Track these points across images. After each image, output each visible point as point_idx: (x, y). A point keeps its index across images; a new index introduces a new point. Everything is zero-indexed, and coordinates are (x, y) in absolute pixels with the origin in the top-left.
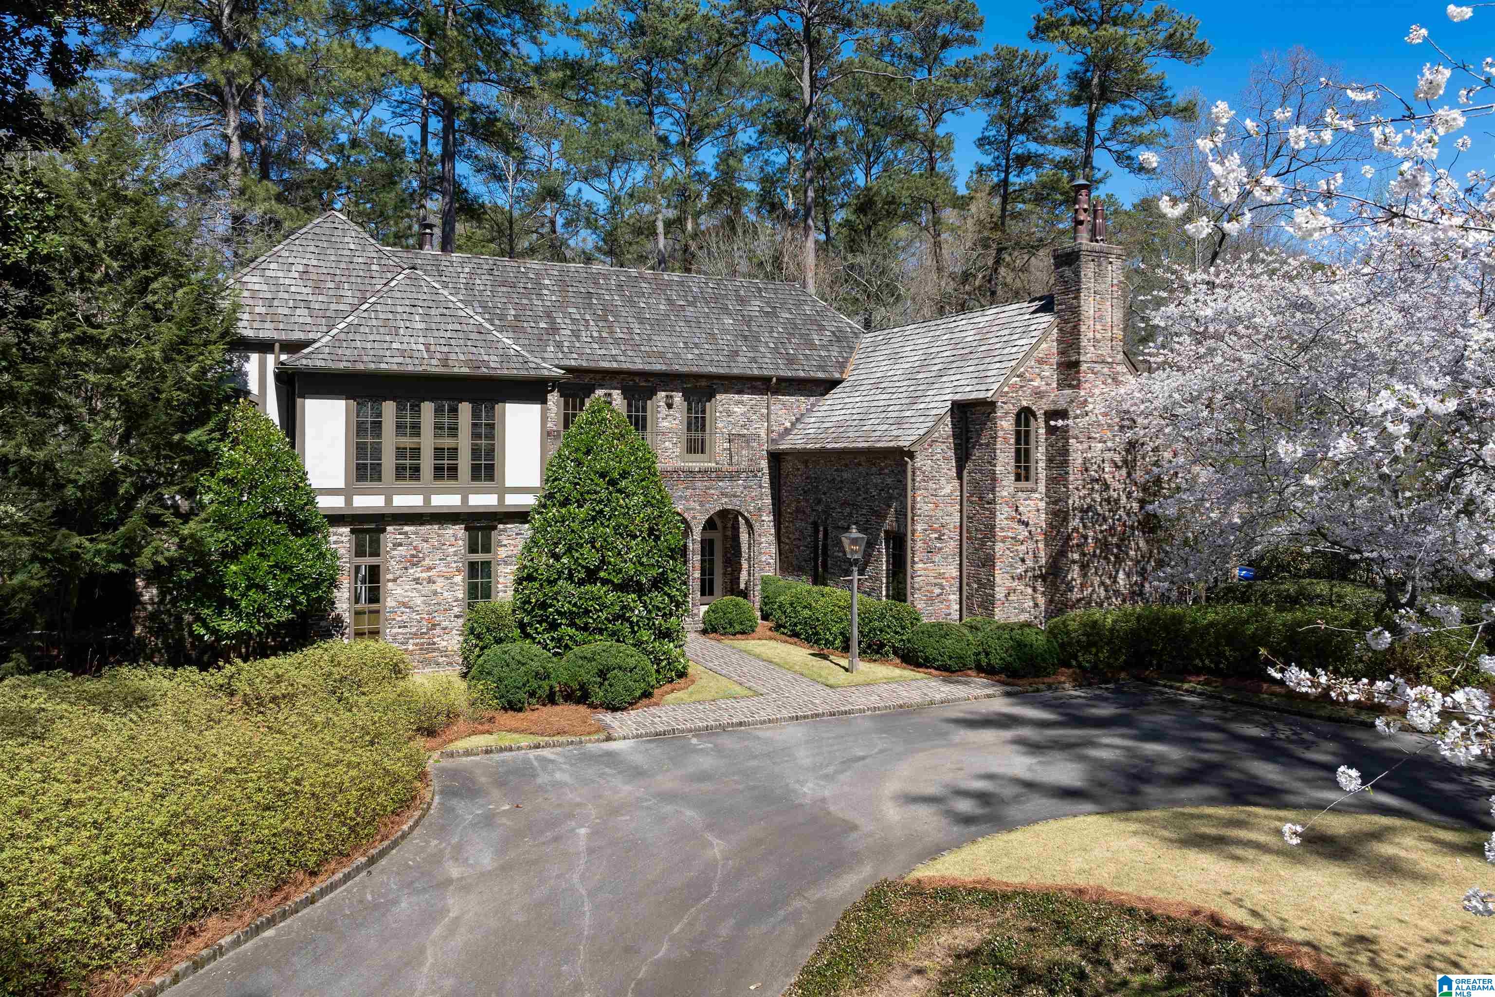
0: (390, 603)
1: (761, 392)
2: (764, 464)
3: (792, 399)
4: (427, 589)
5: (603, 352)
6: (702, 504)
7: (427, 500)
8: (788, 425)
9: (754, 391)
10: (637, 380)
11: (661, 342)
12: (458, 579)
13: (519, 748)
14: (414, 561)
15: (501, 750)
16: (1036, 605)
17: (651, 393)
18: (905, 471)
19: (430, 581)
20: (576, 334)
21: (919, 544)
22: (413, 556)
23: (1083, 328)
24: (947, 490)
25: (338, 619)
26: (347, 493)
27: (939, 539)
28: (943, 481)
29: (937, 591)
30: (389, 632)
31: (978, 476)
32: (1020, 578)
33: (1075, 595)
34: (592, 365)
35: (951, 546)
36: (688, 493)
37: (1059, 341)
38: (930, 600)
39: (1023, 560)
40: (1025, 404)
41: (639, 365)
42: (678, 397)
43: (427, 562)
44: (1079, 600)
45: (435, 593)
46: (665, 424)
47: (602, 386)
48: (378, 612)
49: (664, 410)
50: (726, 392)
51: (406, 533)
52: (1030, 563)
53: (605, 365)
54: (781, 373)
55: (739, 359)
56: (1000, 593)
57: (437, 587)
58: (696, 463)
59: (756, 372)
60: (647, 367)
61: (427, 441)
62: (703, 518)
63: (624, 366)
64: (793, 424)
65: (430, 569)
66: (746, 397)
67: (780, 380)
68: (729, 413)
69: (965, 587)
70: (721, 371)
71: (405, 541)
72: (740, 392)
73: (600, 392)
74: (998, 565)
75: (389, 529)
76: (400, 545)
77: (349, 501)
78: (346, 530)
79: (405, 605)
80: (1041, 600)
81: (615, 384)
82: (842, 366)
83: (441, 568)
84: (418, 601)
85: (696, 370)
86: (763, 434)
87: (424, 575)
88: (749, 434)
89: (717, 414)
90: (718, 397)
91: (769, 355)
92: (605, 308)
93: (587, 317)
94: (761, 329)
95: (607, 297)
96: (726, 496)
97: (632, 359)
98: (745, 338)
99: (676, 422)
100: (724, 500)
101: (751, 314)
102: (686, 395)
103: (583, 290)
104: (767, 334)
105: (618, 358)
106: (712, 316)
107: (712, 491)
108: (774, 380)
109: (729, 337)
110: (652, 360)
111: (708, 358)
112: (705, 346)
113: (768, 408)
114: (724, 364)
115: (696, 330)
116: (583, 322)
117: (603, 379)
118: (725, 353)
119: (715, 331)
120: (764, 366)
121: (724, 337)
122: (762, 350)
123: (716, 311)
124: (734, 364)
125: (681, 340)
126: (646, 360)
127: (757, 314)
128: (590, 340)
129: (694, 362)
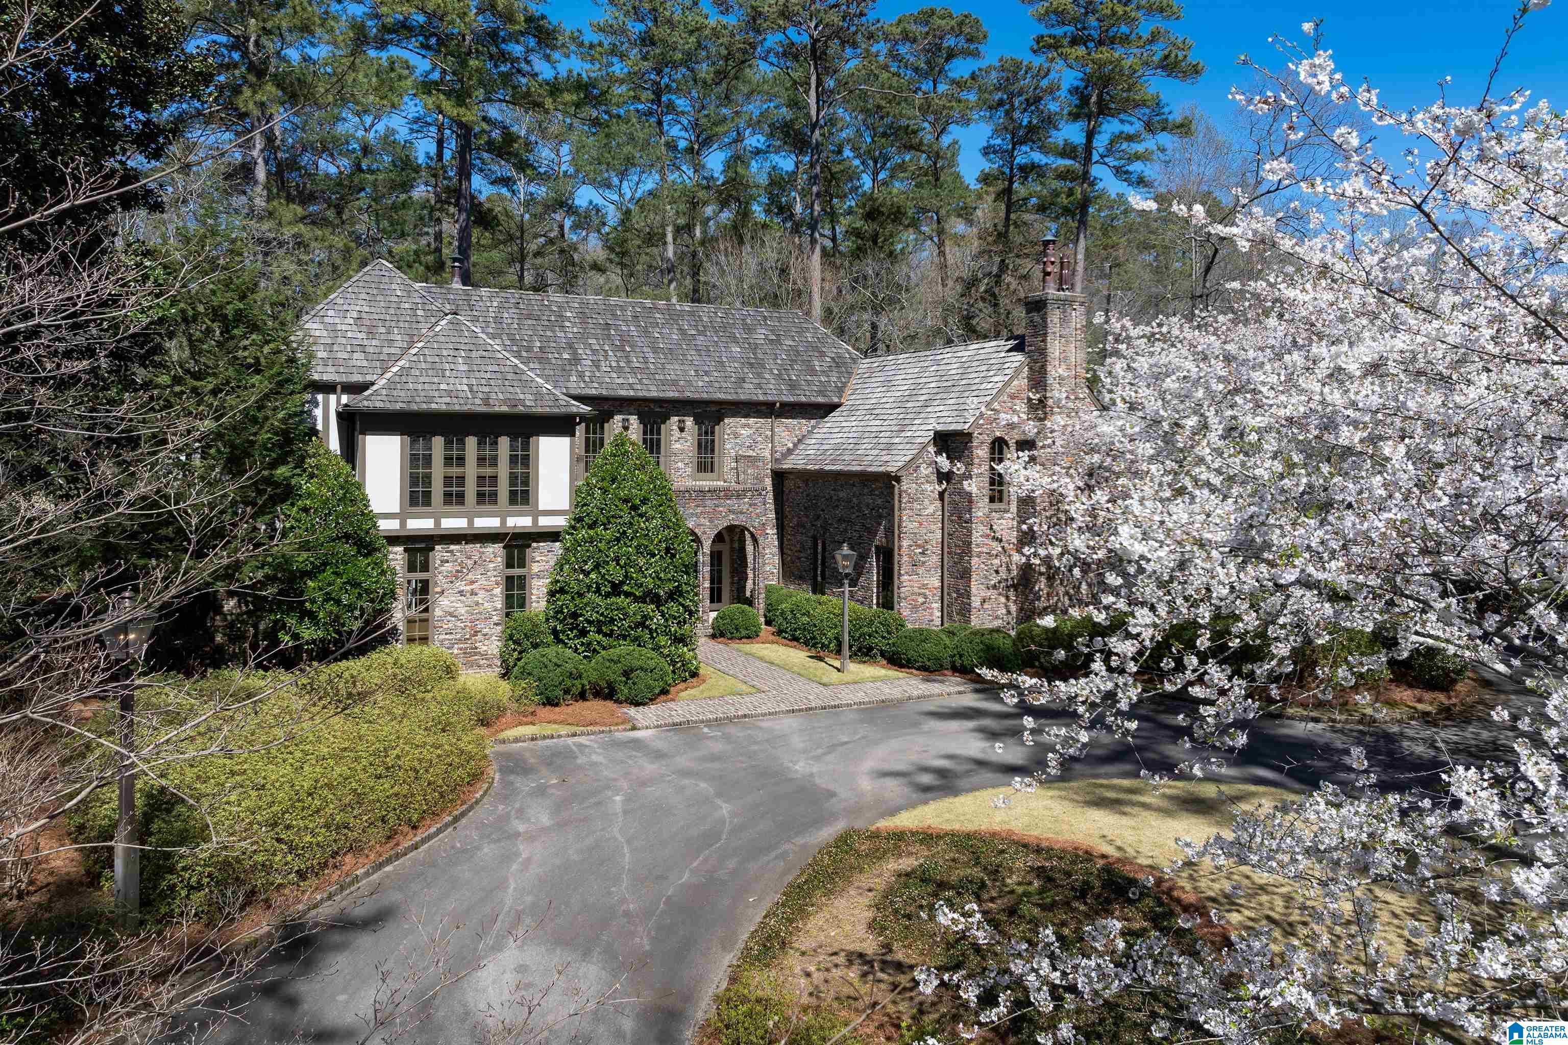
0: (438, 612)
1: (766, 416)
2: (768, 482)
3: (795, 422)
4: (470, 600)
5: (620, 381)
6: (711, 521)
7: (471, 522)
8: (790, 445)
9: (759, 415)
10: (652, 406)
11: (674, 370)
12: (498, 591)
13: (560, 736)
14: (457, 575)
15: (545, 738)
16: (1009, 612)
17: (665, 418)
18: (892, 494)
19: (473, 593)
20: (596, 365)
21: (905, 558)
22: (458, 571)
23: (1049, 368)
24: (930, 510)
25: (395, 628)
26: (402, 516)
27: (923, 553)
28: (926, 502)
29: (921, 600)
30: (438, 637)
31: (957, 498)
32: (994, 587)
33: (1041, 604)
34: (612, 393)
35: (935, 560)
36: (699, 510)
37: (1030, 379)
38: (915, 608)
39: (997, 572)
40: (998, 434)
41: (654, 393)
42: (689, 422)
43: (470, 577)
44: (1045, 609)
45: (477, 604)
46: (678, 446)
47: (620, 412)
48: (427, 620)
49: (676, 433)
50: (733, 416)
51: (452, 552)
52: (1003, 574)
53: (623, 393)
54: (785, 399)
55: (746, 385)
56: (976, 602)
57: (479, 599)
58: (706, 482)
59: (761, 398)
60: (662, 395)
61: (471, 470)
62: (712, 534)
63: (640, 394)
64: (795, 445)
65: (472, 582)
66: (752, 421)
67: (783, 405)
68: (736, 436)
69: (946, 597)
70: (729, 397)
71: (451, 559)
72: (747, 416)
73: (618, 418)
74: (974, 577)
75: (438, 547)
76: (447, 561)
77: (403, 524)
78: (400, 549)
79: (451, 615)
80: (1013, 608)
81: (632, 410)
82: (840, 391)
83: (483, 581)
84: (463, 611)
85: (705, 396)
86: (767, 454)
87: (468, 588)
88: (754, 454)
89: (725, 437)
90: (726, 421)
91: (774, 382)
92: (622, 339)
93: (606, 347)
94: (766, 356)
95: (624, 328)
96: (734, 512)
97: (648, 388)
98: (751, 366)
99: (688, 444)
100: (731, 517)
101: (757, 341)
102: (697, 420)
103: (602, 322)
104: (771, 361)
105: (635, 387)
106: (721, 344)
107: (721, 509)
108: (778, 405)
109: (736, 365)
110: (666, 388)
111: (717, 385)
112: (715, 374)
113: (772, 430)
114: (732, 390)
115: (705, 358)
116: (602, 353)
117: (621, 405)
118: (733, 380)
119: (724, 359)
120: (769, 391)
121: (732, 365)
122: (767, 376)
123: (724, 340)
124: (741, 391)
125: (692, 368)
126: (661, 388)
127: (763, 341)
128: (609, 369)
129: (705, 390)
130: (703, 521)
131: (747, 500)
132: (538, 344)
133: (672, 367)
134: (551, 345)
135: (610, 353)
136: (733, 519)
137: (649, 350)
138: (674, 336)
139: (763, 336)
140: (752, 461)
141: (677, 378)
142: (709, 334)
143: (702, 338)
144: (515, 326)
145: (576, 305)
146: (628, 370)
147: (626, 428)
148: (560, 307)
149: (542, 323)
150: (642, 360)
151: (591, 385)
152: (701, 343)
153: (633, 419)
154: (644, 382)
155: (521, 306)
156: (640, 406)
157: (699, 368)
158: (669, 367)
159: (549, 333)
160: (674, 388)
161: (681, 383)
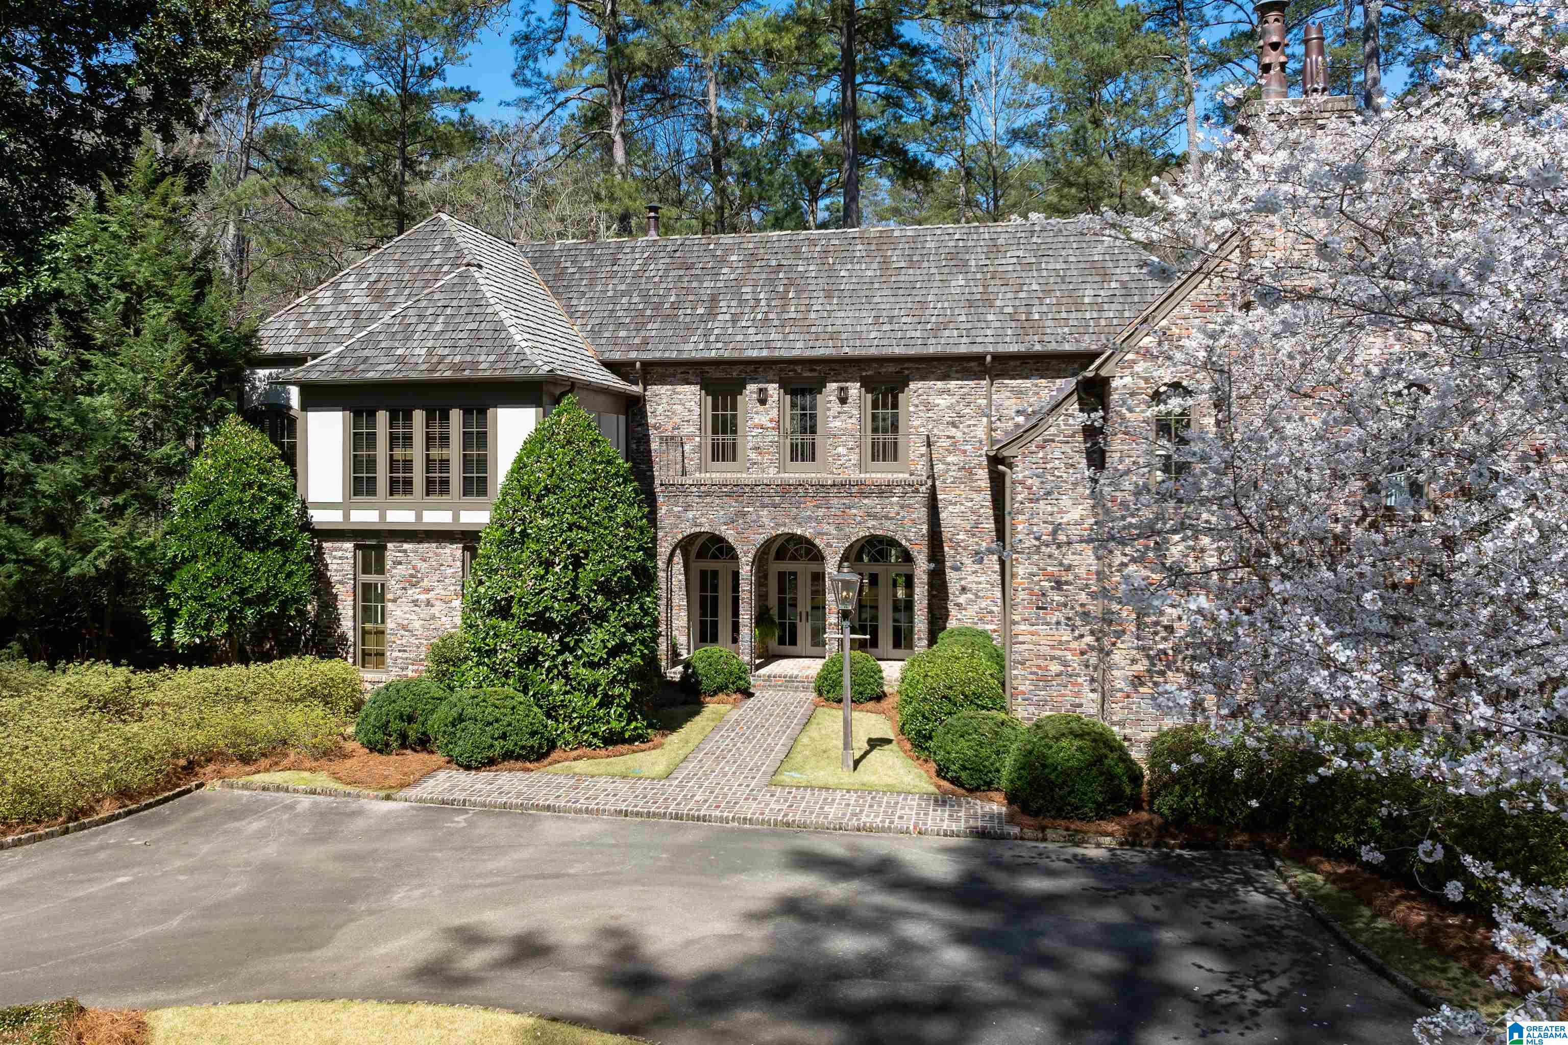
0: (390, 624)
1: (978, 376)
3: (1027, 383)
4: (425, 612)
6: (839, 528)
7: (419, 517)
8: (1020, 419)
9: (965, 375)
10: (799, 369)
11: (843, 318)
12: (456, 603)
14: (413, 581)
17: (819, 386)
18: (1006, 486)
19: (428, 603)
20: (736, 319)
21: (1022, 595)
22: (412, 576)
25: (343, 637)
26: (345, 507)
27: (1058, 588)
30: (391, 655)
41: (802, 351)
42: (854, 389)
43: (425, 583)
45: (433, 617)
46: (837, 423)
47: (754, 380)
48: (383, 633)
49: (836, 407)
50: (923, 378)
51: (405, 551)
53: (754, 354)
54: (1001, 349)
55: (947, 333)
57: (435, 611)
58: (881, 474)
59: (963, 349)
60: (809, 353)
61: (417, 453)
62: (841, 547)
63: (776, 353)
64: (1027, 419)
65: (428, 590)
66: (953, 384)
67: (997, 357)
68: (929, 407)
70: (912, 351)
71: (404, 560)
72: (945, 377)
73: (752, 388)
75: (390, 546)
76: (400, 563)
77: (346, 516)
78: (349, 545)
79: (405, 628)
81: (771, 376)
83: (439, 590)
84: (417, 624)
85: (873, 352)
86: (981, 432)
87: (423, 597)
88: (959, 435)
89: (912, 409)
90: (912, 386)
91: (998, 324)
92: (791, 283)
93: (762, 296)
94: (1003, 289)
95: (800, 269)
96: (875, 517)
97: (792, 345)
98: (971, 304)
99: (854, 420)
100: (871, 523)
101: (1000, 269)
102: (868, 385)
103: (774, 263)
104: (1010, 295)
105: (773, 345)
106: (937, 277)
107: (854, 511)
108: (989, 358)
109: (946, 305)
110: (818, 344)
111: (900, 334)
112: (904, 320)
113: (989, 398)
114: (919, 342)
115: (903, 299)
116: (752, 303)
117: (755, 371)
118: (929, 326)
119: (930, 298)
120: (979, 340)
121: (939, 305)
122: (990, 317)
123: (946, 270)
124: (934, 341)
125: (873, 313)
126: (811, 344)
127: (1010, 268)
128: (750, 323)
129: (876, 342)
130: (826, 527)
131: (895, 499)
132: (672, 299)
133: (842, 314)
134: (690, 298)
135: (763, 303)
136: (874, 527)
137: (821, 294)
138: (869, 273)
139: (1015, 260)
140: (954, 444)
141: (842, 329)
142: (925, 264)
143: (911, 271)
144: (657, 279)
145: (751, 246)
146: (776, 323)
147: (763, 402)
148: (728, 251)
149: (693, 272)
150: (803, 308)
151: (713, 346)
152: (907, 278)
153: (773, 389)
154: (791, 337)
155: (678, 254)
156: (781, 370)
157: (884, 313)
158: (840, 314)
159: (695, 284)
160: (831, 343)
161: (844, 336)
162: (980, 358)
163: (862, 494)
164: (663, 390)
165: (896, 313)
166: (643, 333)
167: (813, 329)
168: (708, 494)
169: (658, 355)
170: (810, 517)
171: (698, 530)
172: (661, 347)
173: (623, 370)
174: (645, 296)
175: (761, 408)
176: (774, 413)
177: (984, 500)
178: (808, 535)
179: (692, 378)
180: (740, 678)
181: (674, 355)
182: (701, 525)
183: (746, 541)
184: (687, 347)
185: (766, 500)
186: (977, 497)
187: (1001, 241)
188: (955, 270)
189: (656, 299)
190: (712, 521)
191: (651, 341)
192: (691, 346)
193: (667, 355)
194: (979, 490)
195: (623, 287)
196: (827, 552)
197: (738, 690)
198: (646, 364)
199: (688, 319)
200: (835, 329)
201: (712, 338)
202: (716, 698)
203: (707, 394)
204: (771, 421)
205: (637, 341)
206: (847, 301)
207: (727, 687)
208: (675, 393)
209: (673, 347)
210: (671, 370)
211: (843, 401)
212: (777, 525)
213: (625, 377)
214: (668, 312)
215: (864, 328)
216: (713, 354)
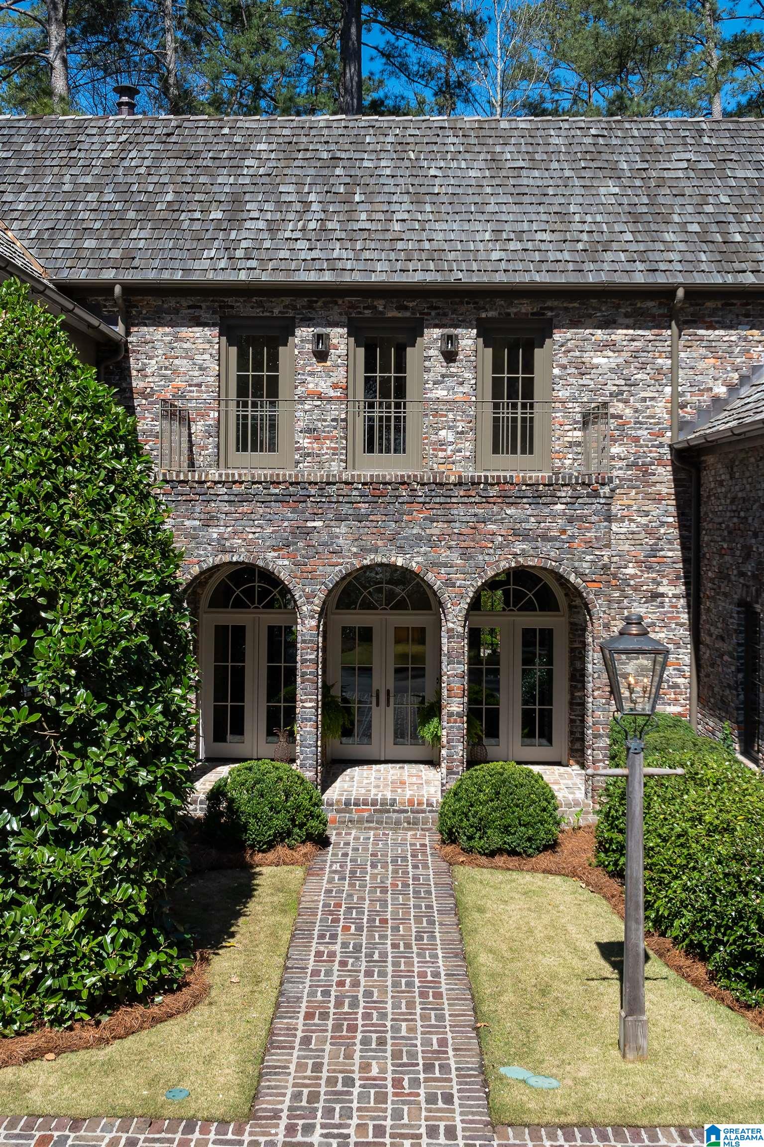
1: (659, 323)
2: (664, 475)
3: (731, 335)
6: (467, 554)
8: (720, 389)
9: (640, 320)
10: (380, 305)
17: (411, 332)
34: (280, 278)
41: (386, 276)
42: (468, 339)
46: (442, 392)
47: (308, 321)
49: (438, 366)
50: (575, 324)
53: (307, 277)
54: (701, 279)
55: (609, 256)
58: (510, 470)
59: (639, 278)
60: (397, 278)
62: (470, 585)
63: (347, 278)
64: (732, 389)
66: (620, 335)
67: (696, 293)
68: (583, 369)
70: (561, 279)
72: (608, 324)
73: (304, 333)
81: (335, 313)
85: (499, 278)
86: (661, 409)
88: (628, 412)
89: (556, 371)
90: (558, 336)
91: (683, 247)
92: (353, 183)
93: (312, 197)
94: (680, 200)
95: (366, 164)
96: (525, 536)
97: (369, 266)
98: (635, 218)
99: (466, 388)
100: (519, 547)
101: (666, 174)
102: (487, 334)
103: (325, 155)
104: (690, 209)
105: (340, 265)
106: (577, 182)
107: (492, 527)
108: (680, 293)
109: (599, 218)
110: (411, 266)
111: (537, 256)
112: (539, 236)
113: (672, 355)
114: (571, 266)
115: (530, 209)
116: (298, 207)
117: (310, 306)
118: (580, 246)
119: (572, 209)
120: (663, 266)
121: (589, 218)
122: (669, 237)
123: (587, 174)
124: (592, 266)
125: (489, 226)
126: (399, 265)
127: (680, 174)
128: (298, 235)
129: (503, 265)
130: (444, 555)
131: (559, 507)
132: (170, 197)
133: (444, 226)
134: (197, 197)
135: (315, 206)
136: (524, 553)
137: (406, 198)
138: (472, 173)
139: (685, 165)
140: (621, 427)
141: (446, 246)
142: (555, 165)
143: (536, 173)
144: (142, 170)
145: (286, 132)
146: (338, 234)
147: (321, 356)
148: (252, 136)
149: (199, 162)
150: (381, 216)
151: (241, 264)
152: (531, 182)
153: (338, 336)
154: (367, 255)
155: (173, 139)
156: (352, 306)
157: (507, 227)
158: (437, 226)
159: (202, 179)
160: (432, 266)
161: (451, 256)
162: (665, 293)
163: (507, 499)
164: (159, 334)
165: (525, 226)
166: (123, 244)
167: (400, 245)
168: (244, 499)
169: (151, 275)
170: (419, 537)
171: (226, 558)
172: (156, 263)
173: (92, 300)
174: (124, 192)
175: (319, 367)
176: (340, 375)
177: (666, 513)
178: (414, 566)
179: (205, 316)
180: (312, 815)
181: (178, 276)
182: (232, 551)
183: (311, 577)
184: (197, 265)
185: (345, 509)
186: (656, 511)
187: (658, 140)
188: (600, 174)
189: (143, 197)
190: (250, 543)
191: (138, 255)
192: (206, 264)
193: (166, 275)
194: (658, 499)
195: (88, 180)
196: (446, 595)
197: (310, 838)
198: (130, 289)
199: (197, 226)
200: (435, 245)
201: (239, 253)
202: (271, 856)
203: (230, 343)
204: (335, 386)
205: (114, 254)
206: (443, 209)
207: (289, 834)
208: (178, 339)
209: (176, 264)
210: (172, 303)
211: (450, 357)
212: (364, 550)
213: (95, 310)
214: (163, 215)
215: (481, 246)
216: (243, 276)
